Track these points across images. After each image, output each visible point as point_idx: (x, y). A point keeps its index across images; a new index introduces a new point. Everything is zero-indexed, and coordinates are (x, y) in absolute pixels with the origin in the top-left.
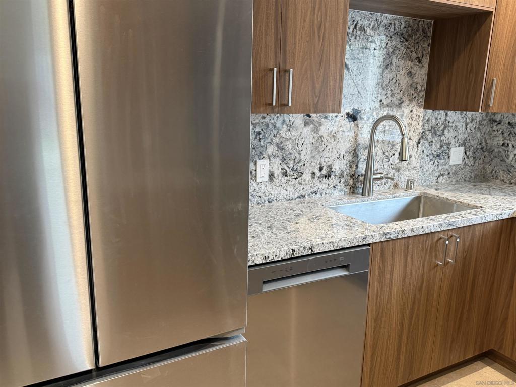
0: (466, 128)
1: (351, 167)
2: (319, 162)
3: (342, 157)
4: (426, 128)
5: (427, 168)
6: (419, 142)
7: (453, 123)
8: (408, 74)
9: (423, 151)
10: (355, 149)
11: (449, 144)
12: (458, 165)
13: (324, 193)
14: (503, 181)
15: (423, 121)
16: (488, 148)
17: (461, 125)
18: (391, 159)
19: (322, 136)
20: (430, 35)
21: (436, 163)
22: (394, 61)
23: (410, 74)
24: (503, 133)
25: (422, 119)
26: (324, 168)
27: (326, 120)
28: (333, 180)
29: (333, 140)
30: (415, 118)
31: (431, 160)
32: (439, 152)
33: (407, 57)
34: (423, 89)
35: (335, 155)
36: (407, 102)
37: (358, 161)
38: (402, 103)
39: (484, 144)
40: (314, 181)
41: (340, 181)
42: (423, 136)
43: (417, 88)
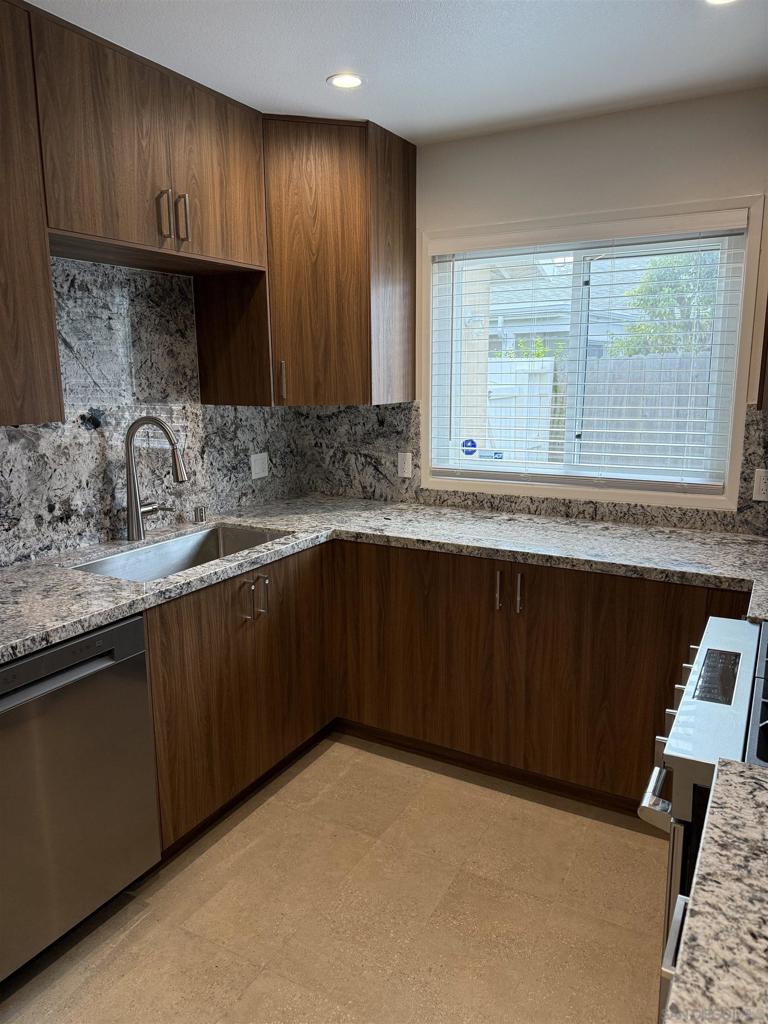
0: (266, 426)
1: (102, 498)
2: (45, 498)
3: (84, 484)
4: (210, 430)
5: (221, 488)
6: (203, 452)
7: (246, 420)
8: (168, 354)
9: (212, 464)
10: (105, 471)
11: (247, 450)
12: (264, 478)
13: (63, 546)
14: (323, 492)
15: (202, 420)
16: (300, 450)
17: (257, 422)
18: (165, 480)
19: (45, 455)
20: (191, 296)
21: (233, 479)
22: (144, 335)
23: (171, 353)
24: (313, 430)
25: (201, 418)
26: (57, 506)
27: (47, 430)
28: (76, 524)
29: (64, 460)
30: (191, 417)
31: (225, 475)
32: (235, 462)
33: (162, 328)
34: (195, 375)
35: (72, 484)
36: (174, 395)
37: (114, 489)
38: (167, 396)
39: (293, 446)
40: (43, 530)
41: (89, 524)
42: (206, 443)
43: (185, 373)
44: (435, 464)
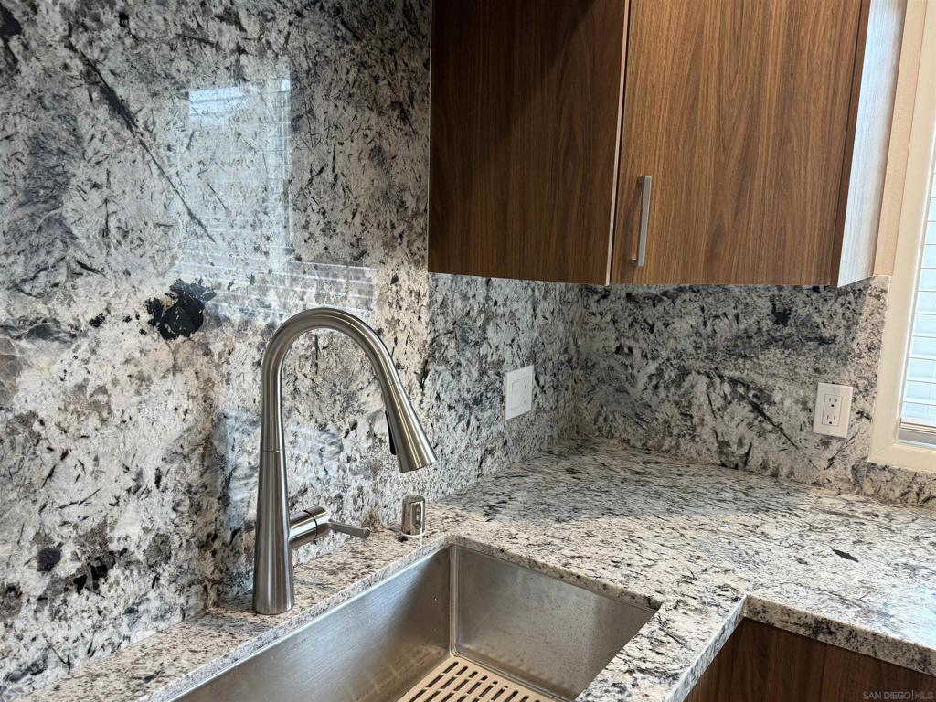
0: (535, 316)
1: (197, 509)
2: (30, 532)
3: (149, 480)
4: (440, 327)
5: (451, 444)
6: (425, 373)
7: (505, 304)
8: (371, 158)
9: (438, 397)
10: (208, 441)
11: (500, 362)
12: (524, 415)
13: (82, 652)
14: (626, 441)
15: (429, 306)
16: (583, 357)
17: (521, 307)
18: (346, 443)
19: (33, 415)
20: (427, 29)
21: (474, 423)
22: (321, 105)
23: (378, 155)
24: (615, 322)
25: (426, 301)
26: (67, 552)
27: (41, 343)
28: (122, 585)
29: (93, 421)
30: (407, 299)
31: (461, 418)
32: (480, 388)
33: (360, 94)
34: (422, 208)
35: (114, 482)
36: (377, 252)
37: (227, 481)
38: (363, 253)
39: (572, 350)
40: (19, 624)
41: (156, 579)
42: (433, 352)
43: (403, 202)
44: (910, 416)
